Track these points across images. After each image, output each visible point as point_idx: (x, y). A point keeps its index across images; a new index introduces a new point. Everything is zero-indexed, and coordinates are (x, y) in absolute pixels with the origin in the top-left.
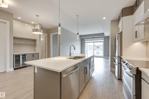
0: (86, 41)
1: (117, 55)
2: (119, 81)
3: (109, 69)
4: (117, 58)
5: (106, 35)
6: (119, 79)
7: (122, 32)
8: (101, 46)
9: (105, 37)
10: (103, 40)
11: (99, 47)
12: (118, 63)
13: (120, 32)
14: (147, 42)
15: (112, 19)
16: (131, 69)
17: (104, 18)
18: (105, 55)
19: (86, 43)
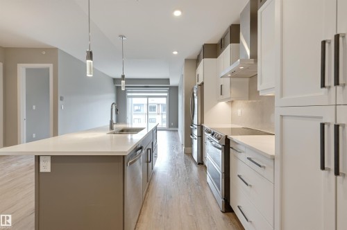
0: (129, 94)
1: (195, 122)
2: (200, 166)
3: (182, 149)
4: (196, 127)
5: (173, 83)
6: (199, 164)
7: (203, 83)
8: (158, 105)
9: (171, 88)
10: (166, 94)
11: (154, 108)
12: (198, 136)
13: (200, 83)
14: (232, 101)
15: (186, 56)
16: (219, 139)
17: (175, 53)
18: (170, 126)
19: (130, 99)
